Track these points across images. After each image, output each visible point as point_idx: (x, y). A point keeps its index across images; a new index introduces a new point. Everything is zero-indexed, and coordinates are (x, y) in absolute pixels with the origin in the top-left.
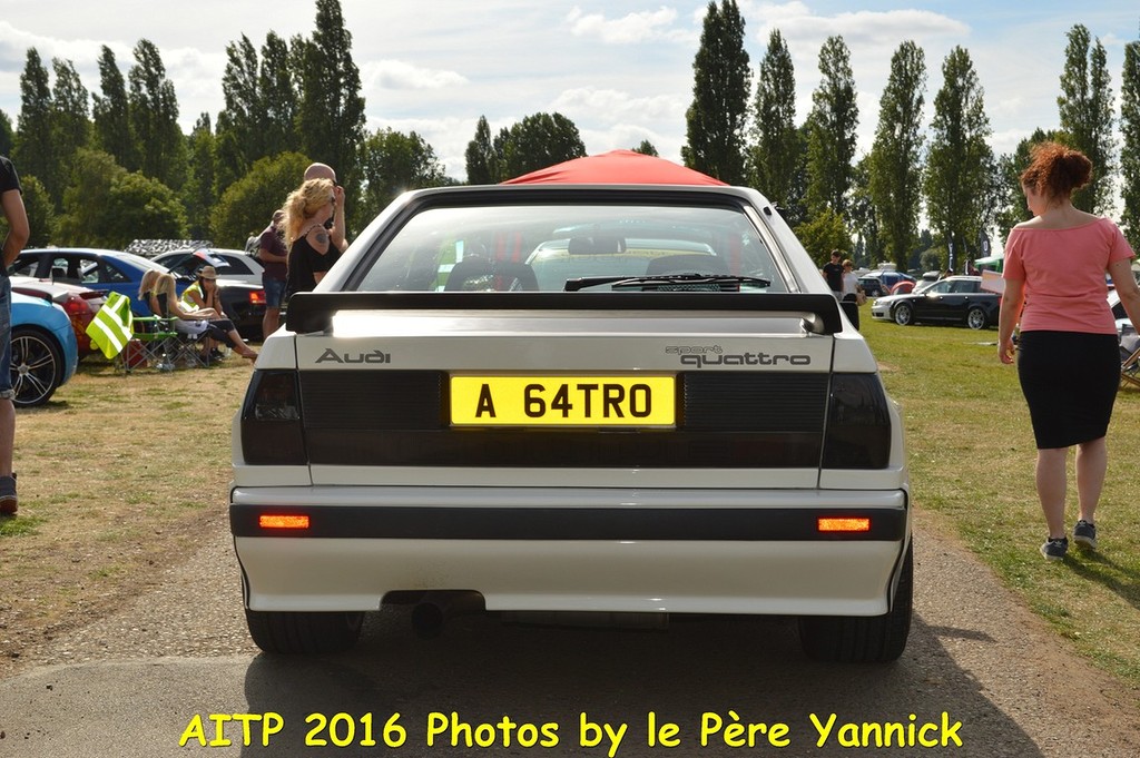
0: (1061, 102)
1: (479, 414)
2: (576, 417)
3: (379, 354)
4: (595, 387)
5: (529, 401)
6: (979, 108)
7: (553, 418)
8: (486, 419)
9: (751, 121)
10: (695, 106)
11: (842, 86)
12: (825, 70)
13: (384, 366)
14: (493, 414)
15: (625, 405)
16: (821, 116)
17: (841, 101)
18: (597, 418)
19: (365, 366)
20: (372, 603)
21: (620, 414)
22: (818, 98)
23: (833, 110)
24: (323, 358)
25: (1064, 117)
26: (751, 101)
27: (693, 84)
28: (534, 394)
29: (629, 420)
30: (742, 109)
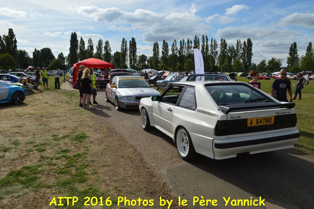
0: (121, 48)
1: (250, 125)
2: (262, 124)
3: (239, 117)
4: (265, 119)
5: (257, 122)
6: (110, 48)
7: (260, 124)
8: (251, 125)
9: (79, 50)
10: (70, 47)
11: (91, 45)
12: (89, 43)
13: (240, 118)
14: (252, 124)
15: (268, 121)
16: (89, 49)
17: (91, 47)
18: (265, 124)
19: (237, 119)
20: (235, 156)
21: (268, 123)
22: (88, 47)
23: (90, 48)
24: (231, 118)
25: (121, 50)
26: (78, 47)
27: (70, 44)
28: (258, 121)
29: (269, 123)
30: (77, 48)
